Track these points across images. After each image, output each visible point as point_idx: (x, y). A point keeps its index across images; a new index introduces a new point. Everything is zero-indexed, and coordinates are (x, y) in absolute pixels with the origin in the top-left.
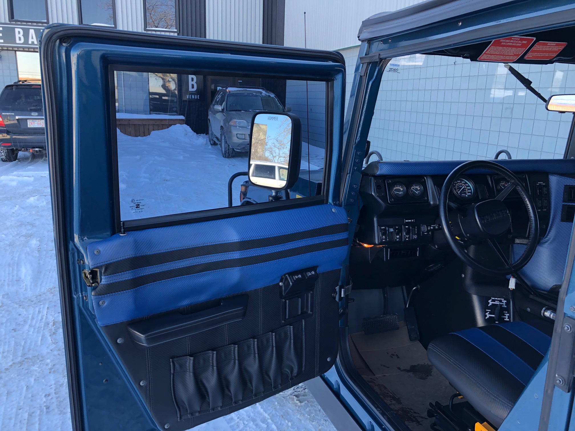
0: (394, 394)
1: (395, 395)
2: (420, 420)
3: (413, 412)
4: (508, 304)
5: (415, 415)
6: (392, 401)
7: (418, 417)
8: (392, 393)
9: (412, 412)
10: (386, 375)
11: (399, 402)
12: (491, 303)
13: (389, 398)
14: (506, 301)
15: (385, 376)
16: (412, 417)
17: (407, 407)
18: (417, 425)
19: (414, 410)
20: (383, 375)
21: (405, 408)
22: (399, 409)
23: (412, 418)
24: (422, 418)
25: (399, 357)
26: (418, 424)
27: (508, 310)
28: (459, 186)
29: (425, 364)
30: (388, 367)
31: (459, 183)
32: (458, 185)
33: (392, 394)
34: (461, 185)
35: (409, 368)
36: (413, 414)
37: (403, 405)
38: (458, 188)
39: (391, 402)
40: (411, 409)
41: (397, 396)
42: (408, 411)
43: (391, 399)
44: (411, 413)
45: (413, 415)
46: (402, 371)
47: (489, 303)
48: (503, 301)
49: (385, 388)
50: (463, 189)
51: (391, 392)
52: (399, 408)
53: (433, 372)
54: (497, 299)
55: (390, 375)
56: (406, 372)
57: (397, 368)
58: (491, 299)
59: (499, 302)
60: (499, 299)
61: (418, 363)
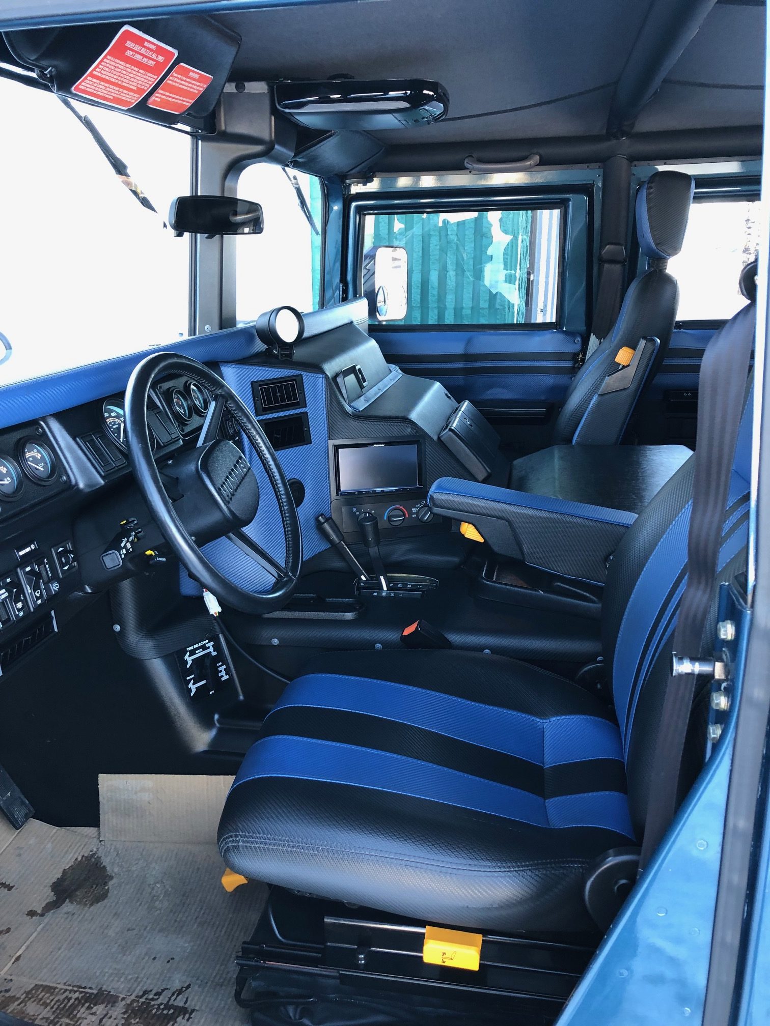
0: (80, 987)
1: (85, 988)
2: (179, 1002)
3: (155, 995)
4: (217, 647)
5: (163, 999)
6: (94, 1010)
7: (173, 998)
8: (75, 989)
9: (153, 999)
10: (18, 954)
11: (109, 999)
12: (189, 659)
13: (83, 1010)
14: (212, 643)
15: (20, 956)
16: (163, 1009)
17: (133, 997)
18: (188, 1020)
19: (151, 991)
20: (13, 960)
21: (133, 1001)
22: (125, 1016)
23: (165, 1012)
24: (180, 992)
25: (11, 885)
26: (187, 1016)
27: (220, 657)
29: (76, 859)
30: (8, 930)
33: (75, 992)
35: (50, 896)
36: (159, 1001)
37: (123, 999)
39: (94, 1014)
40: (145, 992)
41: (90, 988)
42: (143, 1003)
43: (89, 1008)
44: (153, 1003)
45: (161, 1004)
46: (42, 915)
47: (186, 662)
48: (207, 645)
49: (49, 989)
51: (70, 988)
52: (124, 1013)
53: (108, 868)
54: (196, 646)
55: (28, 947)
56: (54, 912)
57: (25, 916)
58: (187, 652)
59: (201, 650)
60: (200, 644)
61: (61, 870)
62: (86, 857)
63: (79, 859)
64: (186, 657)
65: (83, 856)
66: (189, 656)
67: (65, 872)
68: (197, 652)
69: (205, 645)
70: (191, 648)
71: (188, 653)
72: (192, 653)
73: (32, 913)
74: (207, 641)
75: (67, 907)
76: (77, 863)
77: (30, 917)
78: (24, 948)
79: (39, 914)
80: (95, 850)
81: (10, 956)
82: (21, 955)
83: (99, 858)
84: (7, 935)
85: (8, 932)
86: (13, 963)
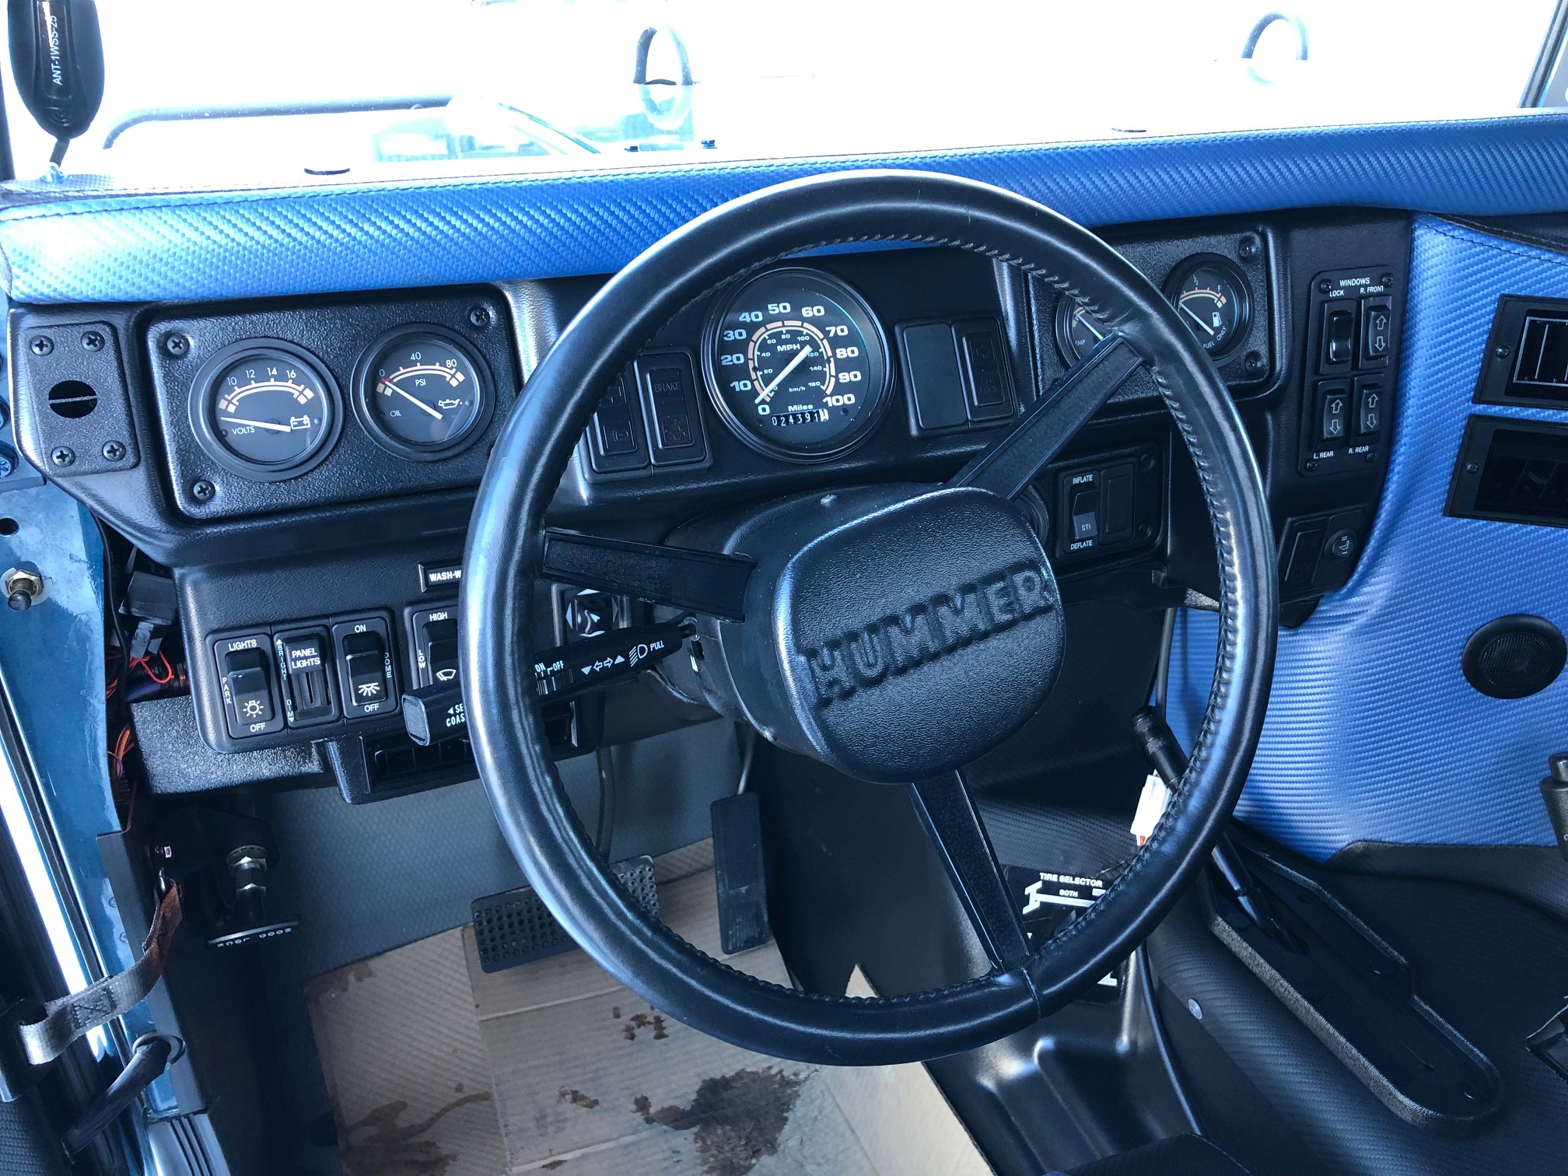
10: (563, 1157)
12: (1035, 898)
20: (547, 1162)
25: (666, 1032)
28: (772, 348)
30: (593, 1104)
31: (780, 317)
32: (771, 336)
34: (795, 335)
35: (688, 1098)
38: (763, 364)
46: (649, 1120)
47: (1026, 900)
48: (1095, 892)
50: (806, 363)
53: (787, 1128)
54: (1064, 879)
55: (584, 1157)
56: (665, 1131)
57: (633, 1100)
58: (1039, 879)
59: (1076, 894)
60: (1078, 881)
61: (739, 1067)
62: (783, 1078)
63: (773, 1072)
64: (1031, 890)
65: (781, 1072)
66: (1039, 891)
67: (739, 1075)
68: (1062, 892)
69: (1090, 888)
70: (1053, 878)
71: (1039, 885)
72: (1049, 888)
73: (642, 1104)
74: (1099, 883)
75: (685, 1141)
76: (766, 1075)
77: (634, 1107)
78: (578, 1153)
79: (649, 1114)
80: (802, 1076)
81: (551, 1150)
82: (565, 1161)
83: (797, 1095)
84: (585, 1109)
85: (591, 1107)
86: (544, 1166)
